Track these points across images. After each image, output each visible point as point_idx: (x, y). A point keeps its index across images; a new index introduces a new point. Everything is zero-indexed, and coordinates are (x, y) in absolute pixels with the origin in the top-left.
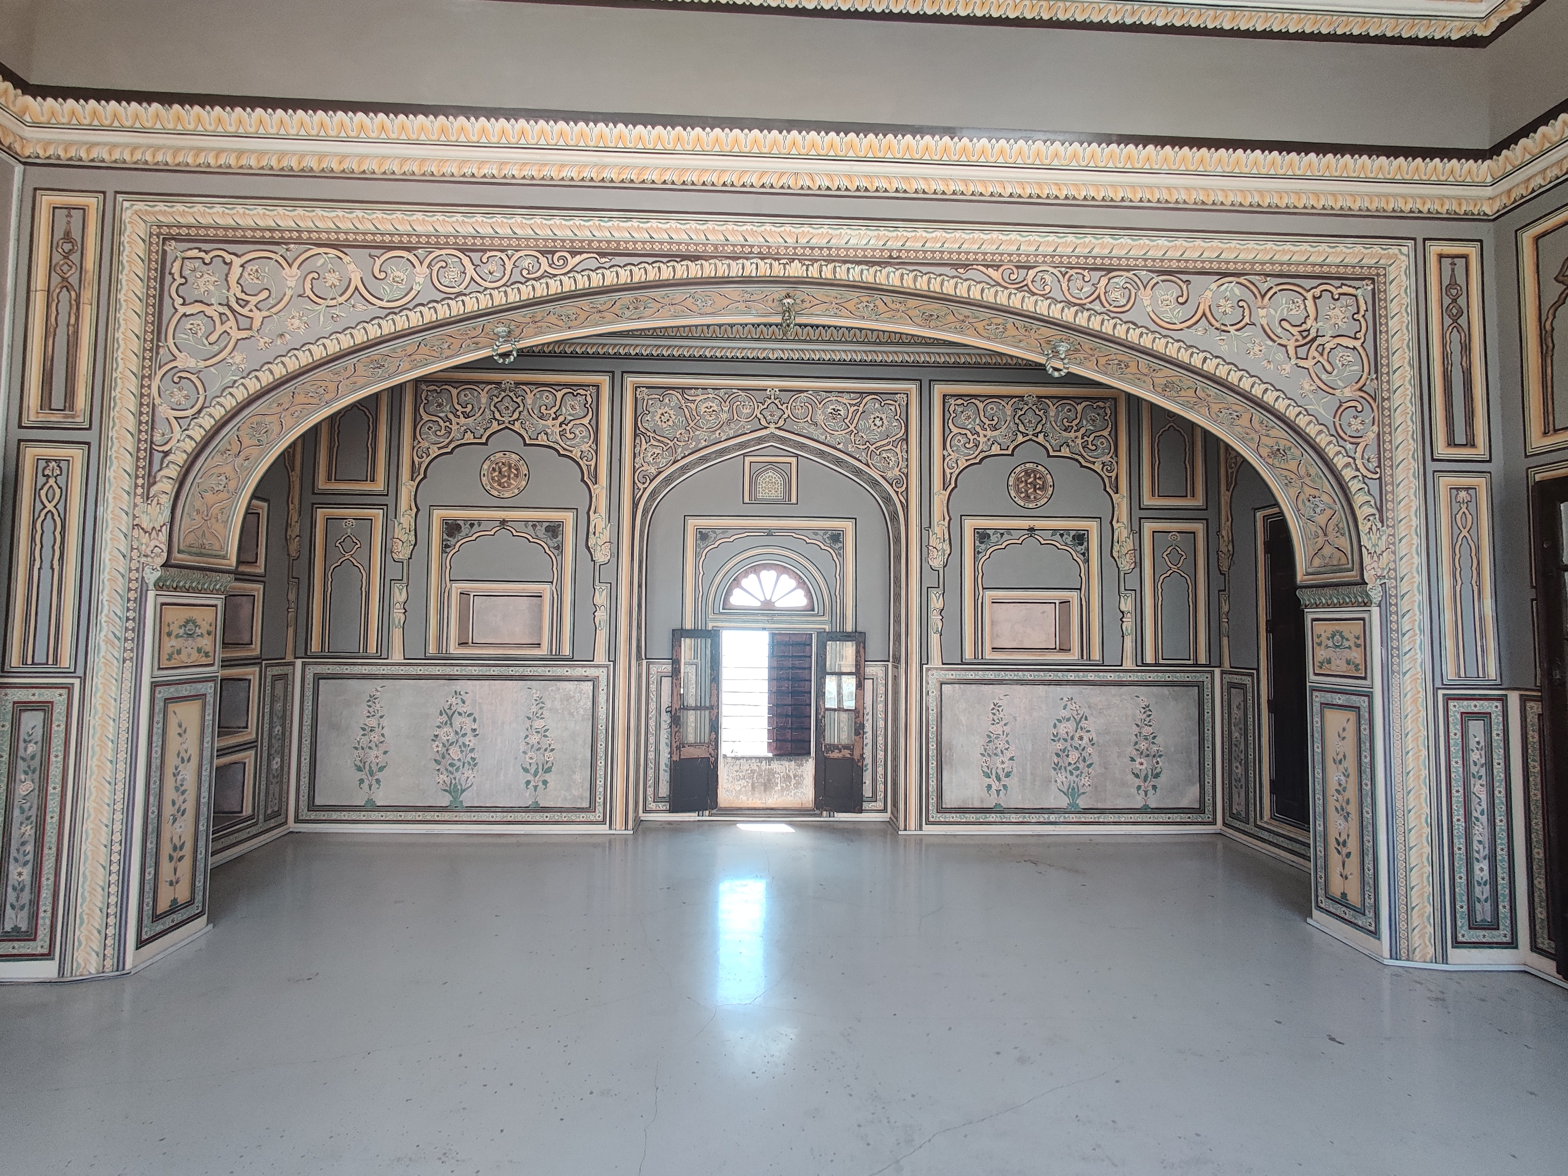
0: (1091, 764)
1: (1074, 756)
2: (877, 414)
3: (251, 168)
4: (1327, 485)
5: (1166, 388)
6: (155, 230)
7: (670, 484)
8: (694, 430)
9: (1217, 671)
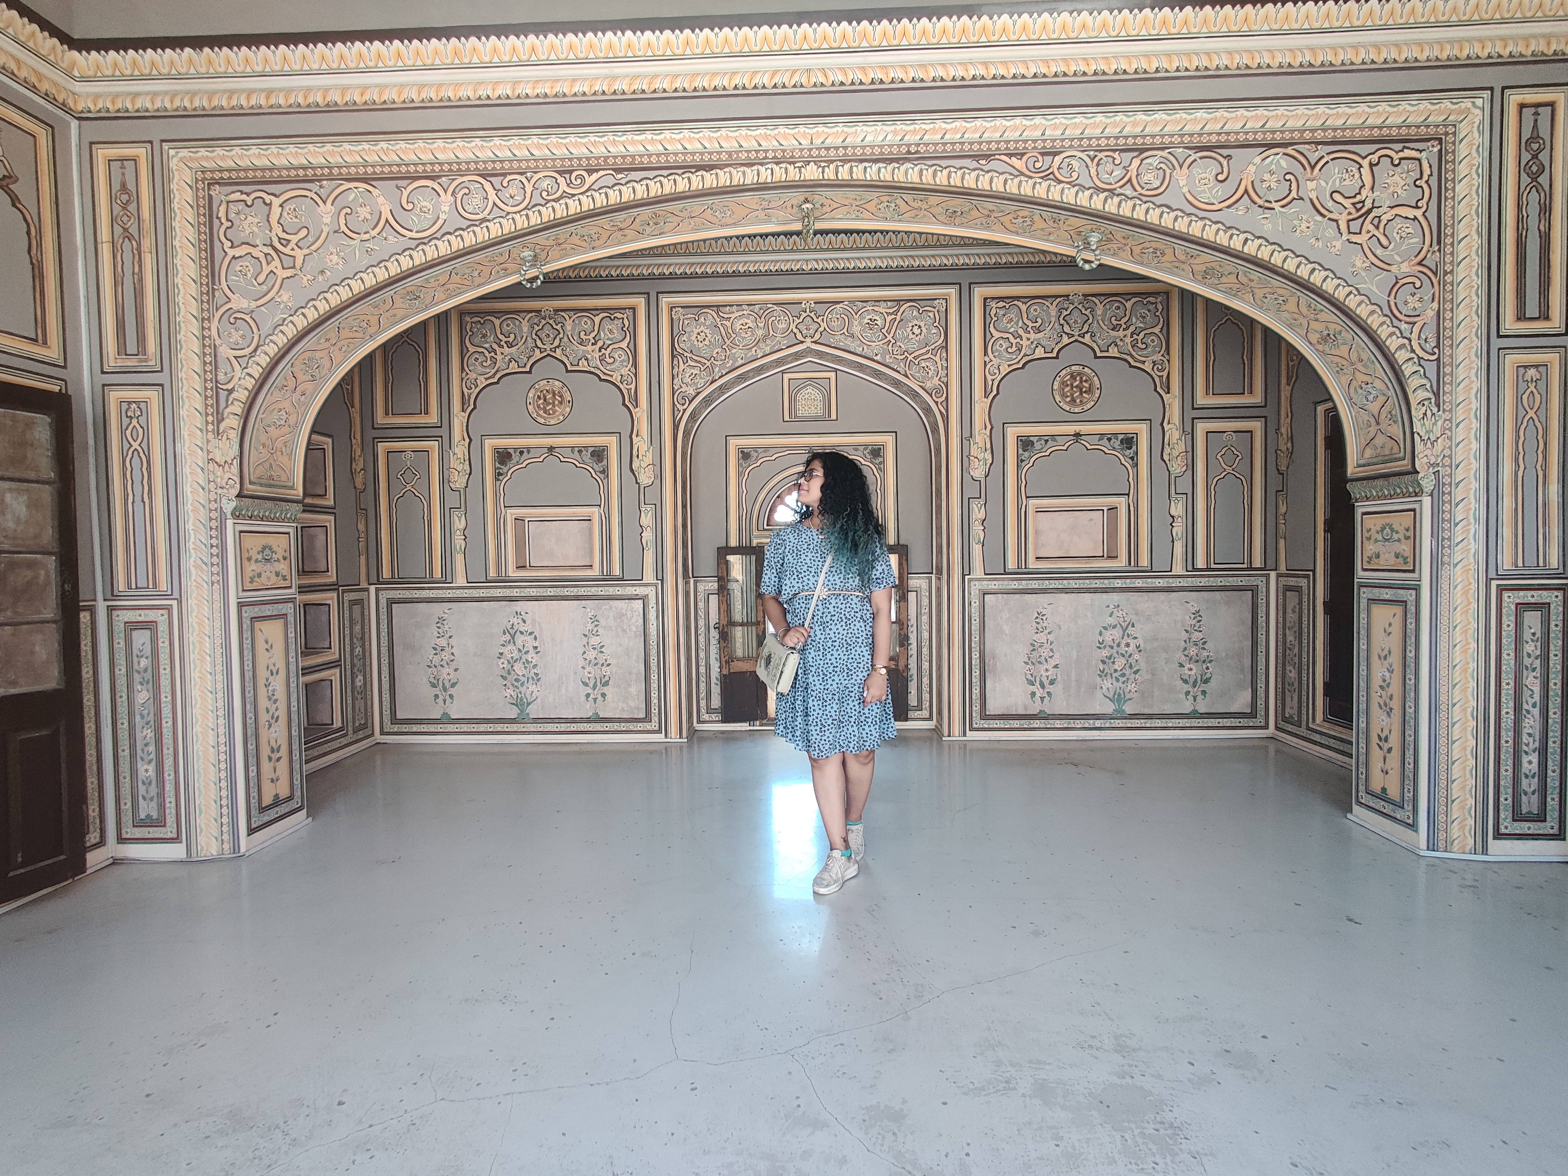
0: (1138, 671)
1: (1120, 663)
2: (915, 322)
3: (280, 106)
4: (1380, 370)
5: (1206, 276)
6: (200, 176)
7: (710, 405)
8: (731, 348)
9: (1273, 575)
